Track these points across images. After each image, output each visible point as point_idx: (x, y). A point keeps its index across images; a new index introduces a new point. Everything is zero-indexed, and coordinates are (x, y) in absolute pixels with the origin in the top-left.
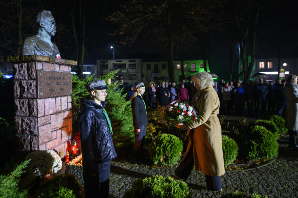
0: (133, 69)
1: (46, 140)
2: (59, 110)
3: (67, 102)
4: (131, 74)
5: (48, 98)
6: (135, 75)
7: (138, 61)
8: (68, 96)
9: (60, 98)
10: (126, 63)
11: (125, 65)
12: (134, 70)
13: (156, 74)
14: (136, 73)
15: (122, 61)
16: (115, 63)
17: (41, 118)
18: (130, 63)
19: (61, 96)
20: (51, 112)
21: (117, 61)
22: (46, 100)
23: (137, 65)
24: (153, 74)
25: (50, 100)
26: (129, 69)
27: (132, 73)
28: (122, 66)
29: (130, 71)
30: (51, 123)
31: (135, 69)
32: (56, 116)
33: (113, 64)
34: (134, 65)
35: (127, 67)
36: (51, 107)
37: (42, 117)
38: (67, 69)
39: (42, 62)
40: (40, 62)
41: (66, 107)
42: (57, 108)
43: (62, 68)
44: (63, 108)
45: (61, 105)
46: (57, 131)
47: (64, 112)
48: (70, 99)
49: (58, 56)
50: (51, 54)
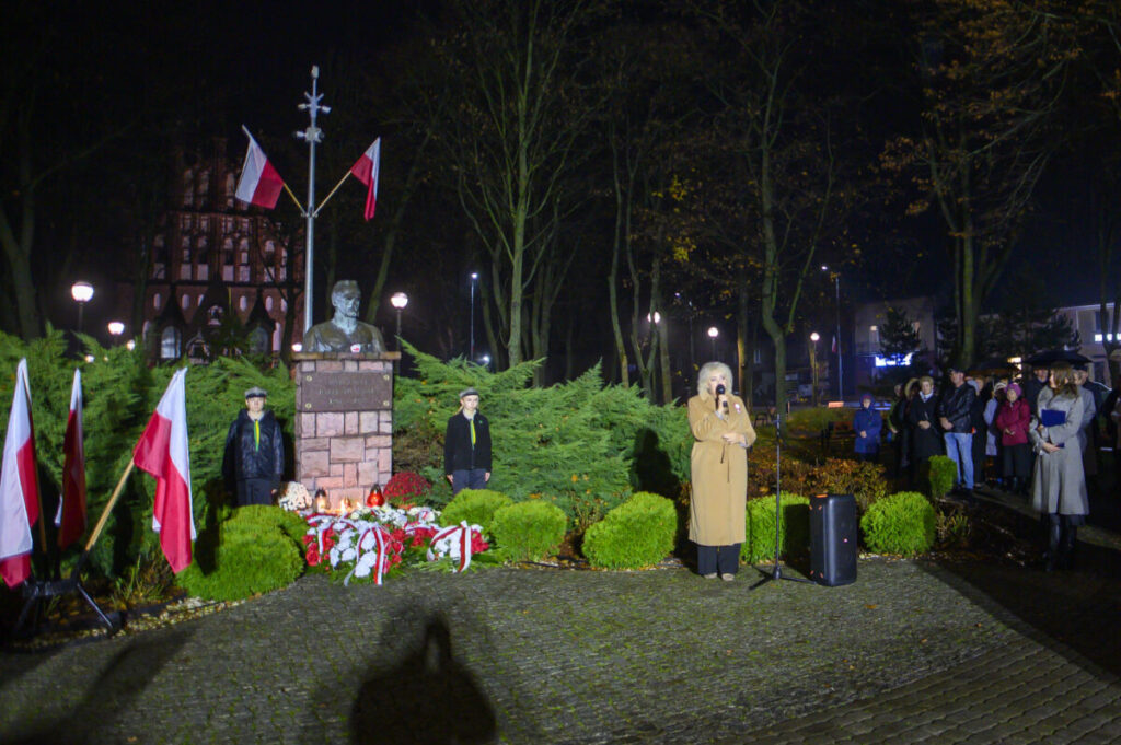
1: (317, 473)
2: (352, 433)
3: (376, 422)
5: (326, 412)
8: (381, 413)
9: (355, 414)
17: (307, 441)
19: (359, 411)
20: (332, 433)
22: (319, 415)
25: (330, 415)
30: (329, 450)
32: (343, 442)
36: (331, 425)
37: (309, 438)
38: (378, 367)
39: (314, 360)
40: (309, 360)
41: (374, 428)
42: (348, 428)
43: (365, 366)
44: (364, 430)
45: (359, 425)
46: (344, 464)
47: (366, 436)
48: (385, 416)
49: (356, 348)
50: (339, 346)
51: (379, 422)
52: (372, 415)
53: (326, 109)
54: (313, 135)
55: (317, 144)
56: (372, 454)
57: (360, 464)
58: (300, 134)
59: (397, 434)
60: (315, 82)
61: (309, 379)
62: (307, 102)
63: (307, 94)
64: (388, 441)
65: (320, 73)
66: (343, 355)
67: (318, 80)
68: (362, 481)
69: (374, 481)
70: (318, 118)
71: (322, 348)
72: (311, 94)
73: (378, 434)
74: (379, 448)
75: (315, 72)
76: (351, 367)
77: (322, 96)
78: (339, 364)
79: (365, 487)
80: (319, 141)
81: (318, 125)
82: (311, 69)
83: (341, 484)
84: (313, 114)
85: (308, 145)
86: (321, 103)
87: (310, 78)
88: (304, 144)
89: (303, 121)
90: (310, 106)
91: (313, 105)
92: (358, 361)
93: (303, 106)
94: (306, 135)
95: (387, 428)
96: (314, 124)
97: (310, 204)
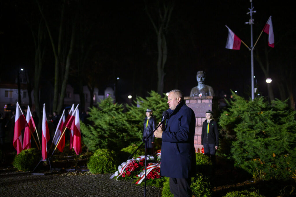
19: (202, 118)
39: (189, 100)
40: (187, 100)
42: (199, 124)
43: (204, 101)
46: (198, 136)
49: (200, 95)
50: (196, 94)
53: (255, 12)
54: (251, 22)
55: (253, 25)
58: (247, 23)
60: (252, 4)
63: (249, 9)
70: (253, 16)
71: (193, 95)
72: (251, 8)
77: (253, 7)
78: (196, 100)
80: (253, 23)
81: (253, 18)
83: (197, 143)
84: (251, 15)
85: (250, 26)
86: (253, 10)
90: (250, 12)
91: (251, 12)
92: (201, 99)
93: (248, 13)
94: (249, 23)
96: (251, 18)
97: (252, 46)
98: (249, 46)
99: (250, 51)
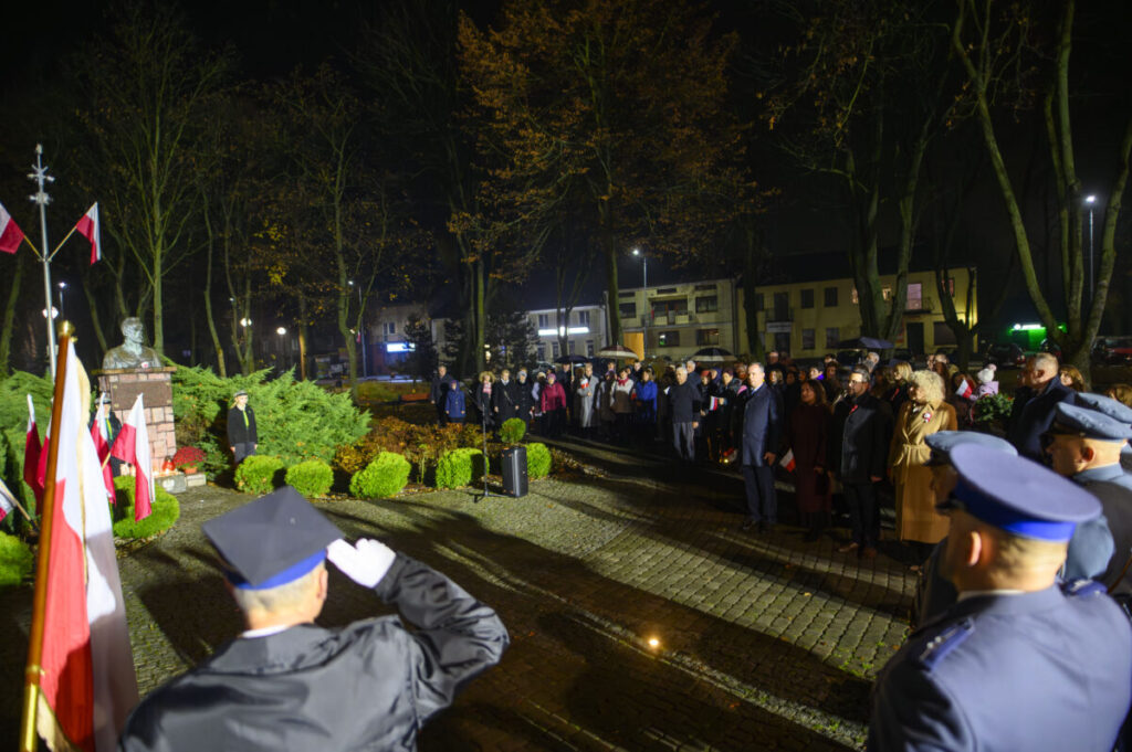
0: (707, 311)
3: (162, 414)
4: (703, 327)
6: (716, 331)
7: (723, 288)
8: (166, 408)
10: (686, 296)
11: (683, 302)
12: (712, 317)
13: (778, 324)
14: (716, 323)
15: (674, 291)
16: (656, 295)
18: (699, 294)
21: (659, 292)
22: (124, 412)
23: (720, 299)
24: (769, 325)
26: (697, 312)
27: (704, 324)
28: (678, 305)
29: (701, 318)
31: (716, 311)
33: (650, 299)
34: (713, 299)
35: (691, 307)
38: (161, 377)
41: (162, 419)
43: (153, 377)
44: (156, 420)
45: (152, 417)
47: (158, 424)
48: (169, 410)
49: (145, 364)
50: (133, 364)
51: (165, 414)
52: (160, 409)
53: (51, 179)
54: (42, 198)
55: (46, 206)
56: (162, 435)
57: (155, 444)
58: (32, 198)
59: (177, 420)
60: (39, 158)
61: (115, 387)
62: (35, 172)
63: (33, 166)
64: (172, 426)
65: (43, 150)
66: (137, 370)
67: (42, 156)
68: (157, 455)
69: (165, 454)
70: (45, 186)
71: (120, 366)
72: (37, 166)
73: (165, 422)
74: (166, 431)
75: (39, 149)
76: (143, 378)
77: (46, 168)
78: (135, 376)
79: (160, 458)
80: (48, 203)
81: (45, 191)
82: (35, 146)
84: (41, 183)
85: (39, 206)
86: (45, 173)
87: (35, 155)
88: (35, 206)
89: (33, 187)
90: (37, 175)
91: (40, 175)
92: (147, 373)
93: (31, 176)
94: (37, 198)
95: (171, 418)
96: (41, 190)
97: (45, 252)
98: (41, 252)
99: (42, 264)
